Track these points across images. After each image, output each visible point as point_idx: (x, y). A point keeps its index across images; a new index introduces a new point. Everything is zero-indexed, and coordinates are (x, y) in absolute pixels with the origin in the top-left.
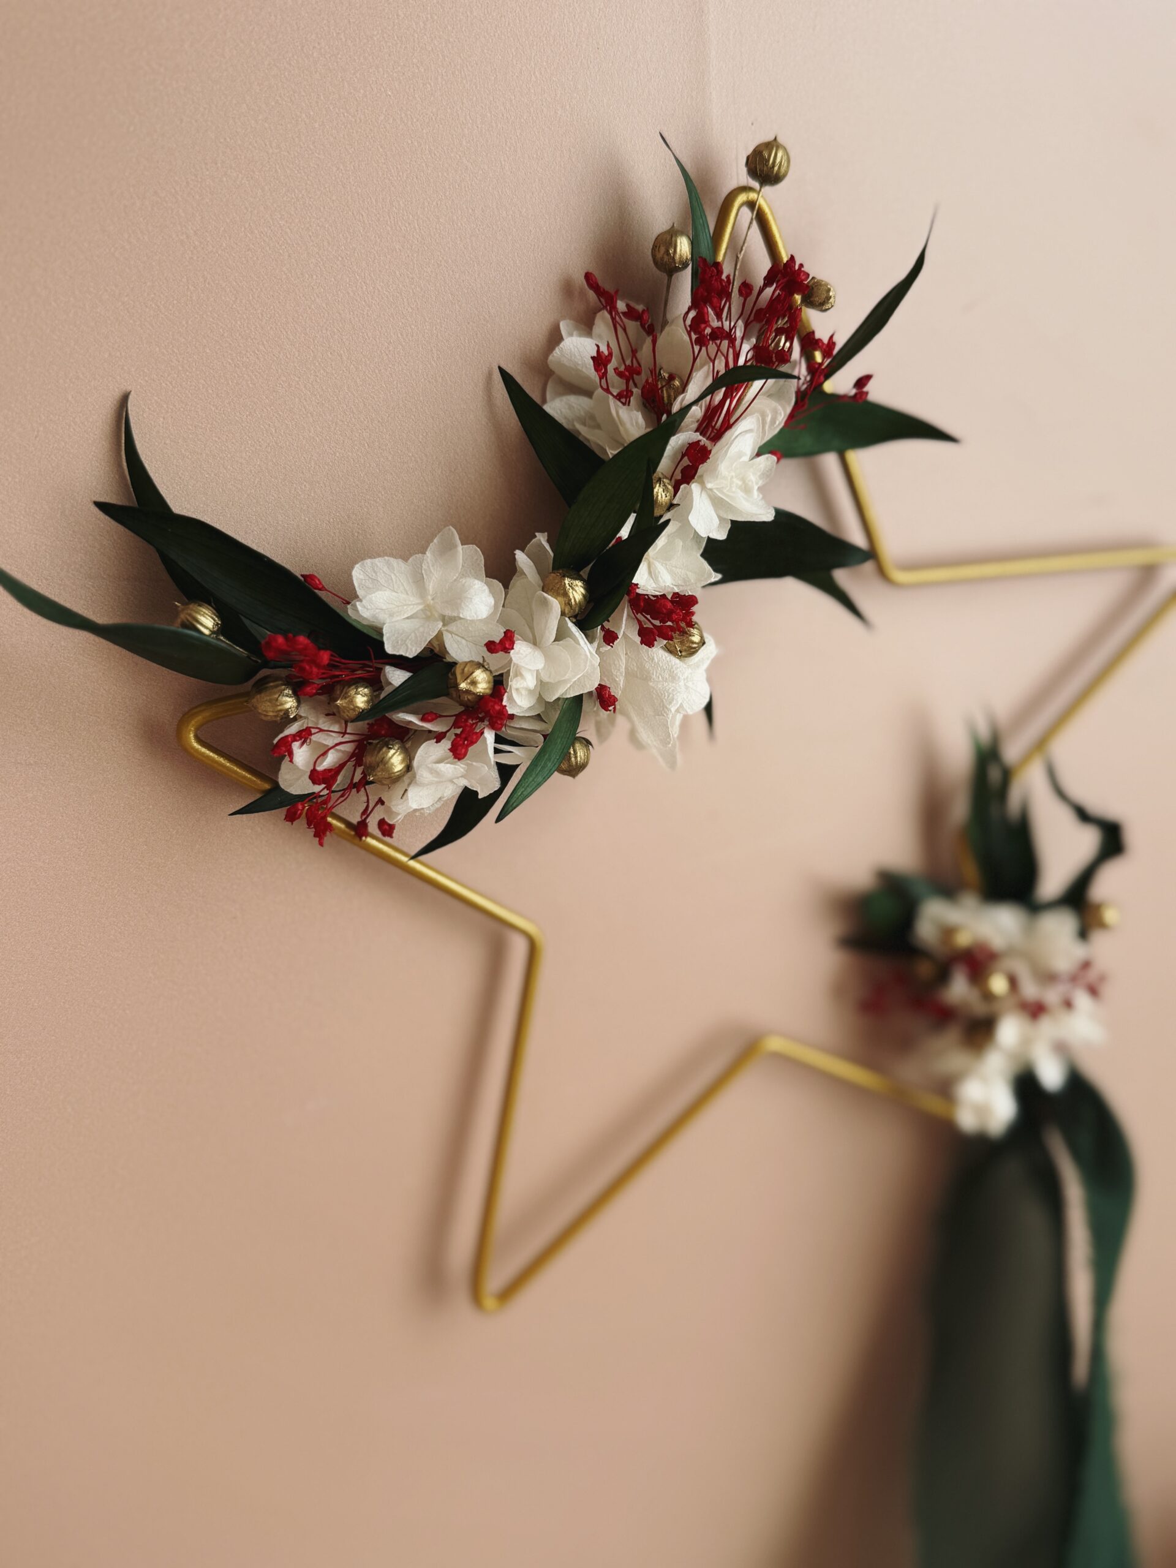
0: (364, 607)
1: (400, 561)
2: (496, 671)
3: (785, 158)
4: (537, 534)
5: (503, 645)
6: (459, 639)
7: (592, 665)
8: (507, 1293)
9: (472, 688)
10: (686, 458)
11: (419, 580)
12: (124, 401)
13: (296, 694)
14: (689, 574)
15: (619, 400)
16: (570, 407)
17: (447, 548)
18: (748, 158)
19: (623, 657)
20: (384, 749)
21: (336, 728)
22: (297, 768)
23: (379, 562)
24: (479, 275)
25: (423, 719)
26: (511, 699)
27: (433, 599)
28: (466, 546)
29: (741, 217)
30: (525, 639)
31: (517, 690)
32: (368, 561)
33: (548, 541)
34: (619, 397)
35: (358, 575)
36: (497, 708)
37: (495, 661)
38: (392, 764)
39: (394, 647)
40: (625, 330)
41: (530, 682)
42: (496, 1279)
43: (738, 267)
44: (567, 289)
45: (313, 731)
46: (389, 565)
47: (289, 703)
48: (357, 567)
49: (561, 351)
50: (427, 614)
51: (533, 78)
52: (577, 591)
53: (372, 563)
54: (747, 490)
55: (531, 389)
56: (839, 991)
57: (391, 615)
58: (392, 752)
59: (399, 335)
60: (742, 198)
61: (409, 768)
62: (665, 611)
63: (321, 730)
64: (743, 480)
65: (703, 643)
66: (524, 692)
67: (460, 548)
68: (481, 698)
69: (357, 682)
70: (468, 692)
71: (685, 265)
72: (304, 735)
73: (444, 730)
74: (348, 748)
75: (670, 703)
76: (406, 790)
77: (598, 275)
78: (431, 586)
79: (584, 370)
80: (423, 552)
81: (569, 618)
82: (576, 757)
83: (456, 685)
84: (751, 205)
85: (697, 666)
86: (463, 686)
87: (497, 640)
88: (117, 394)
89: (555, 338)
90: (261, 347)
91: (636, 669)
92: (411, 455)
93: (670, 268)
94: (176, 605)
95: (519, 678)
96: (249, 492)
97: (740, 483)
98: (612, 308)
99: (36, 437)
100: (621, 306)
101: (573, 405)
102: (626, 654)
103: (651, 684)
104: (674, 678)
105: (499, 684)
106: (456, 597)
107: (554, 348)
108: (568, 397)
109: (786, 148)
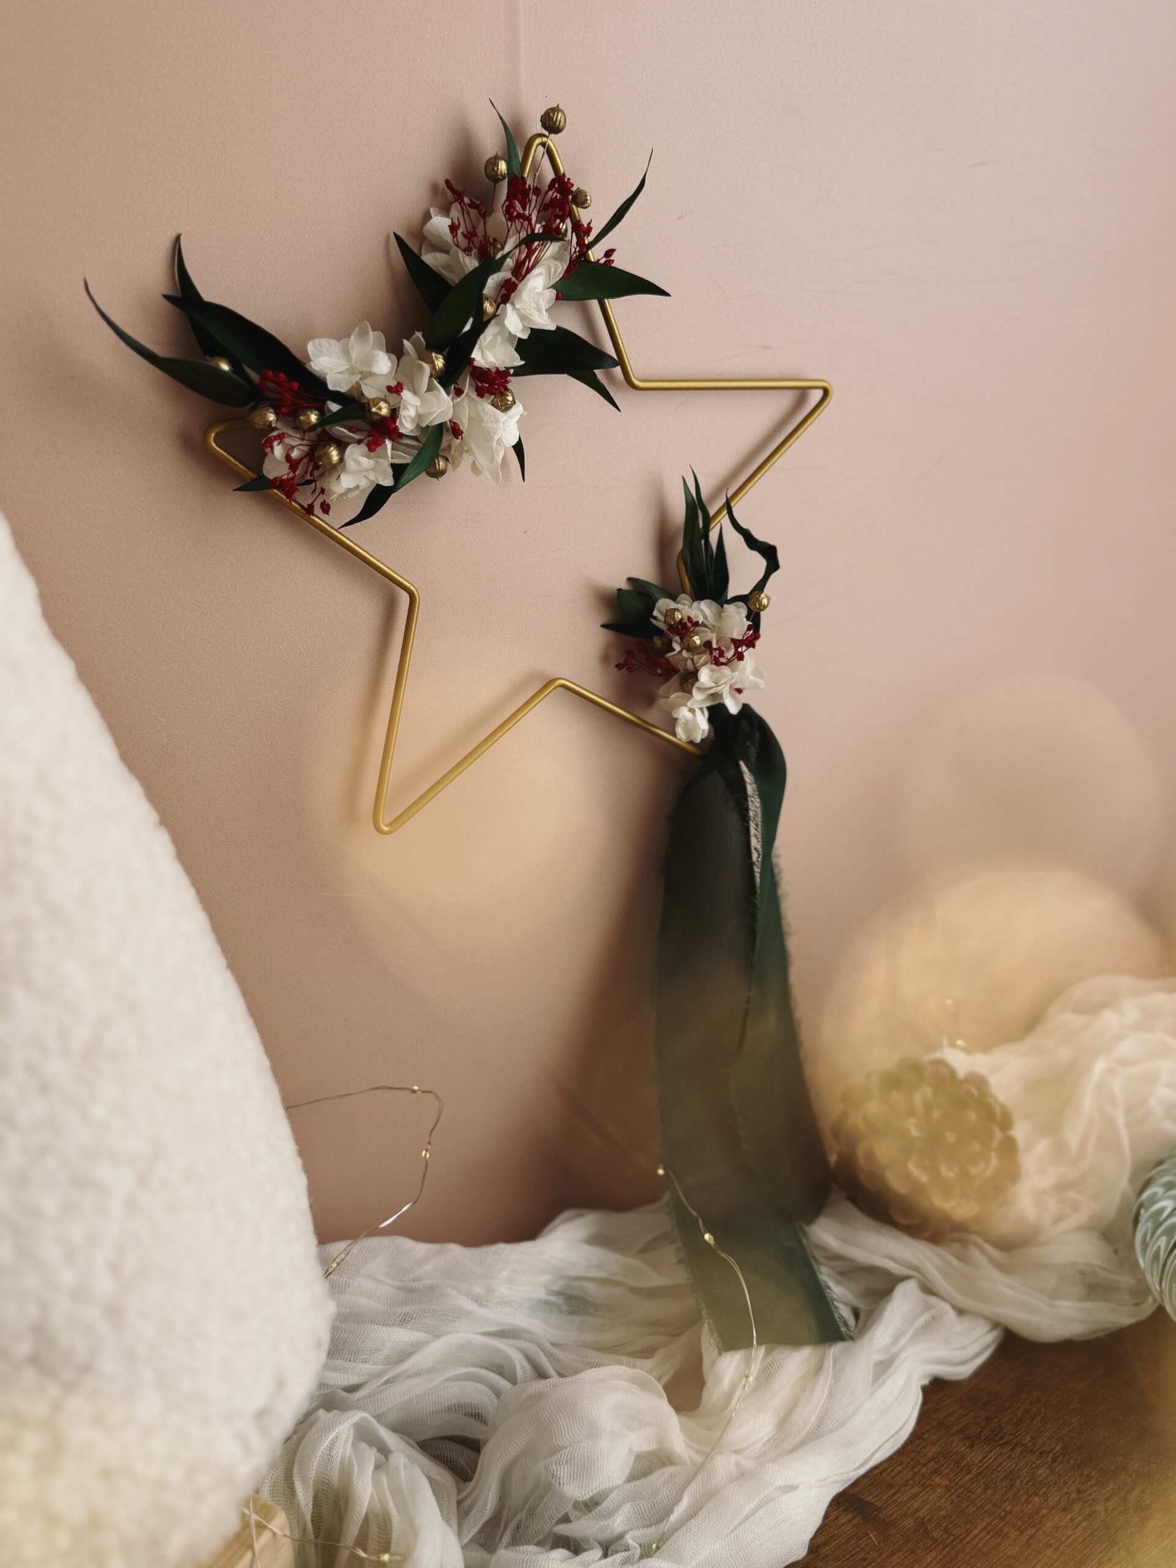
0: (315, 365)
1: (335, 341)
2: (393, 406)
3: (563, 117)
4: (416, 332)
5: (396, 390)
6: (370, 388)
7: (448, 405)
8: (395, 823)
9: (379, 412)
10: (503, 289)
11: (347, 353)
12: (178, 239)
13: (276, 413)
14: (506, 358)
15: (465, 252)
16: (437, 259)
17: (363, 334)
18: (542, 116)
19: (467, 408)
20: (328, 447)
21: (298, 436)
22: (276, 458)
23: (323, 341)
25: (350, 431)
26: (401, 422)
27: (355, 363)
28: (375, 332)
29: (537, 151)
30: (409, 390)
31: (405, 417)
32: (317, 340)
33: (423, 336)
34: (464, 251)
35: (310, 347)
36: (393, 426)
37: (392, 398)
38: (332, 455)
39: (333, 387)
40: (468, 214)
41: (412, 412)
43: (536, 181)
44: (435, 189)
45: (286, 435)
46: (329, 343)
47: (272, 417)
48: (310, 343)
49: (431, 224)
50: (351, 371)
51: (416, 63)
52: (440, 363)
53: (319, 341)
54: (539, 310)
55: (413, 245)
57: (331, 370)
58: (332, 448)
59: (336, 210)
60: (538, 141)
61: (341, 459)
62: (491, 378)
63: (290, 436)
64: (537, 304)
65: (514, 402)
66: (408, 419)
67: (371, 333)
68: (383, 418)
69: (311, 408)
70: (376, 414)
71: (504, 178)
72: (281, 438)
73: (362, 438)
74: (305, 448)
75: (495, 434)
76: (339, 476)
77: (453, 182)
78: (354, 355)
79: (444, 237)
80: (349, 336)
81: (435, 379)
82: (439, 465)
83: (370, 409)
84: (543, 144)
85: (511, 417)
86: (374, 410)
87: (393, 386)
88: (174, 235)
89: (427, 217)
90: (256, 213)
91: (474, 415)
93: (495, 179)
94: (206, 356)
95: (406, 410)
97: (535, 306)
98: (461, 202)
99: (127, 257)
100: (466, 200)
101: (439, 257)
102: (469, 406)
103: (483, 424)
104: (497, 421)
105: (394, 413)
106: (369, 361)
107: (426, 223)
108: (435, 253)
109: (563, 112)
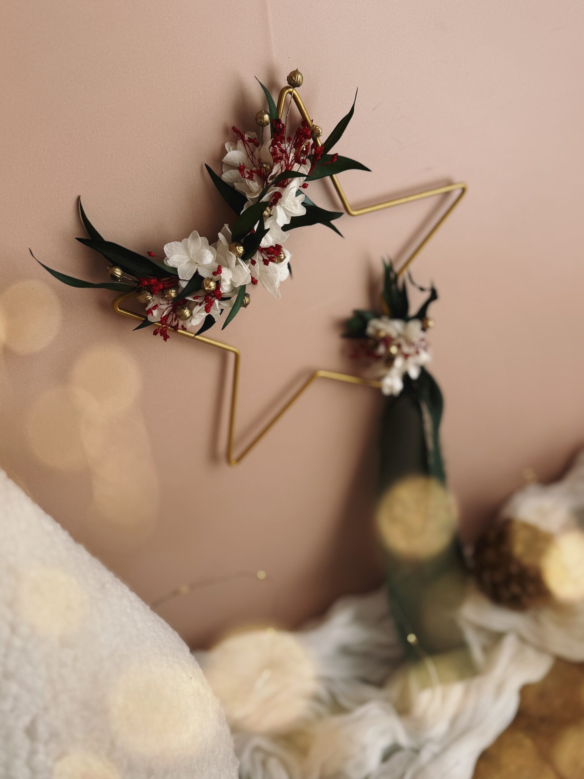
0: (170, 262)
1: (179, 242)
2: (216, 280)
3: (301, 78)
4: (225, 224)
5: (218, 271)
6: (203, 268)
7: (248, 274)
8: (239, 459)
9: (209, 289)
10: (274, 197)
11: (187, 249)
12: (79, 199)
13: (152, 294)
14: (278, 237)
15: (249, 179)
16: (232, 175)
17: (195, 238)
18: (288, 77)
19: (258, 265)
20: (183, 310)
21: (165, 302)
22: (155, 317)
23: (172, 244)
24: (195, 132)
25: (194, 299)
26: (222, 288)
27: (193, 256)
28: (201, 237)
29: (286, 95)
30: (225, 266)
31: (225, 286)
32: (169, 244)
33: (229, 227)
34: (249, 178)
35: (166, 249)
36: (218, 293)
37: (216, 278)
38: (186, 315)
39: (182, 277)
40: (248, 146)
41: (228, 282)
42: (235, 455)
43: (289, 112)
44: (226, 131)
45: (158, 305)
46: (176, 244)
47: (150, 298)
48: (165, 246)
49: (227, 157)
50: (191, 262)
51: (207, 58)
52: (241, 250)
53: (170, 244)
54: (296, 205)
55: (217, 172)
56: (343, 352)
57: (179, 264)
58: (185, 311)
59: (169, 159)
60: (287, 91)
61: (191, 315)
62: (271, 252)
63: (161, 304)
64: (294, 202)
65: (285, 257)
66: (226, 286)
67: (200, 238)
68: (213, 291)
69: (171, 288)
70: (208, 290)
71: (268, 124)
72: (155, 307)
73: (201, 301)
74: (170, 308)
75: (276, 281)
76: (191, 320)
77: (238, 128)
78: (191, 252)
79: (235, 162)
80: (188, 238)
81: (239, 258)
82: (246, 302)
83: (204, 289)
84: (291, 93)
85: (284, 264)
86: (206, 288)
87: (216, 271)
88: (76, 197)
89: (224, 152)
90: (122, 172)
91: (263, 269)
92: (177, 199)
93: (263, 125)
94: (107, 268)
95: (224, 282)
96: (124, 221)
97: (293, 203)
98: (243, 138)
99: (51, 216)
100: (246, 137)
101: (233, 174)
103: (268, 274)
104: (276, 272)
105: (218, 284)
106: (201, 257)
107: (224, 157)
108: (230, 171)
109: (301, 74)
